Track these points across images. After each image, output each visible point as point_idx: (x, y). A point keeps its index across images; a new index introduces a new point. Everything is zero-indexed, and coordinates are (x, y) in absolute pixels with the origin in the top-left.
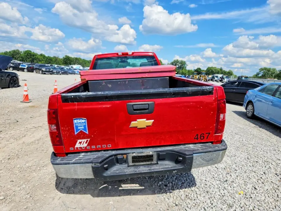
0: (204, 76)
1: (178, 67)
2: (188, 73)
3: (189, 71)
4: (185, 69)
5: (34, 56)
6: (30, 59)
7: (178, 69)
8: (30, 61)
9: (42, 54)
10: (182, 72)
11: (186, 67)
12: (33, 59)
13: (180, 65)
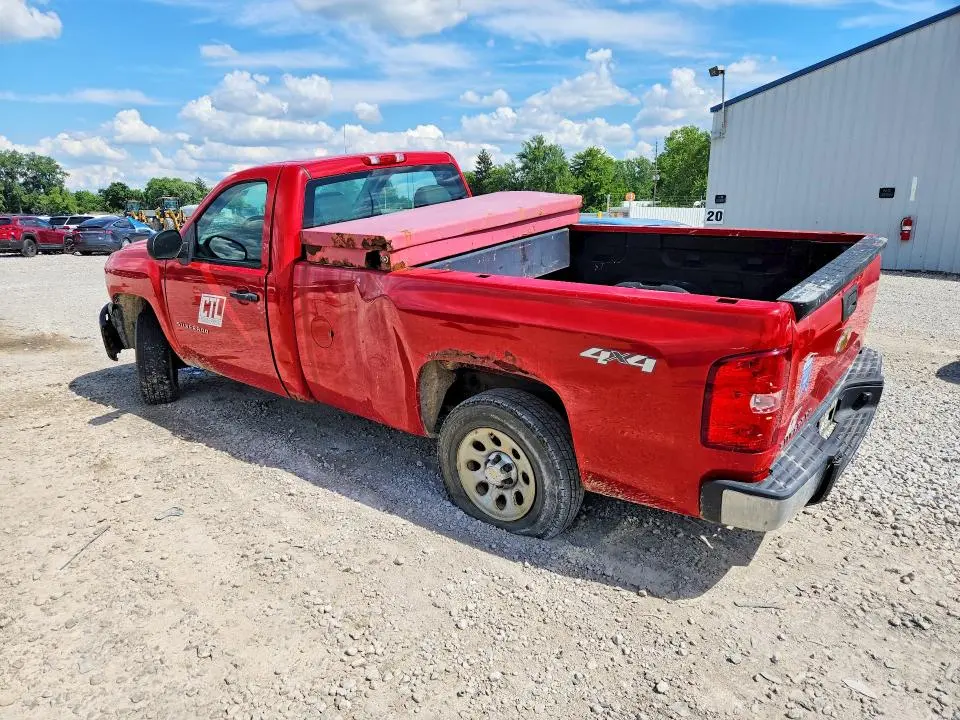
0: (176, 215)
1: (25, 184)
2: (79, 205)
3: (79, 197)
4: (61, 190)
7: (30, 191)
10: (53, 202)
11: (61, 182)
13: (30, 174)
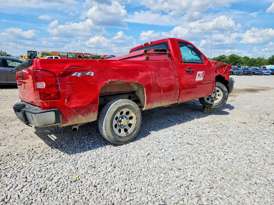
5: (237, 59)
6: (233, 62)
8: (233, 64)
9: (246, 57)
12: (236, 62)
